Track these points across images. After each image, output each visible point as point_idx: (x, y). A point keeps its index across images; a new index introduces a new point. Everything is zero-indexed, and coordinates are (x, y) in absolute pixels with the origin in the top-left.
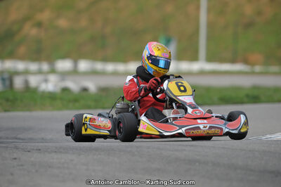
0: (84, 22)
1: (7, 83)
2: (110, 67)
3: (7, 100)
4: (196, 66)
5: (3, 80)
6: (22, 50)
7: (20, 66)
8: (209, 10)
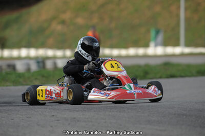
0: (95, 20)
1: (41, 65)
2: (115, 52)
3: (43, 76)
4: (178, 50)
5: (38, 62)
6: (51, 41)
7: (50, 53)
8: (186, 9)
